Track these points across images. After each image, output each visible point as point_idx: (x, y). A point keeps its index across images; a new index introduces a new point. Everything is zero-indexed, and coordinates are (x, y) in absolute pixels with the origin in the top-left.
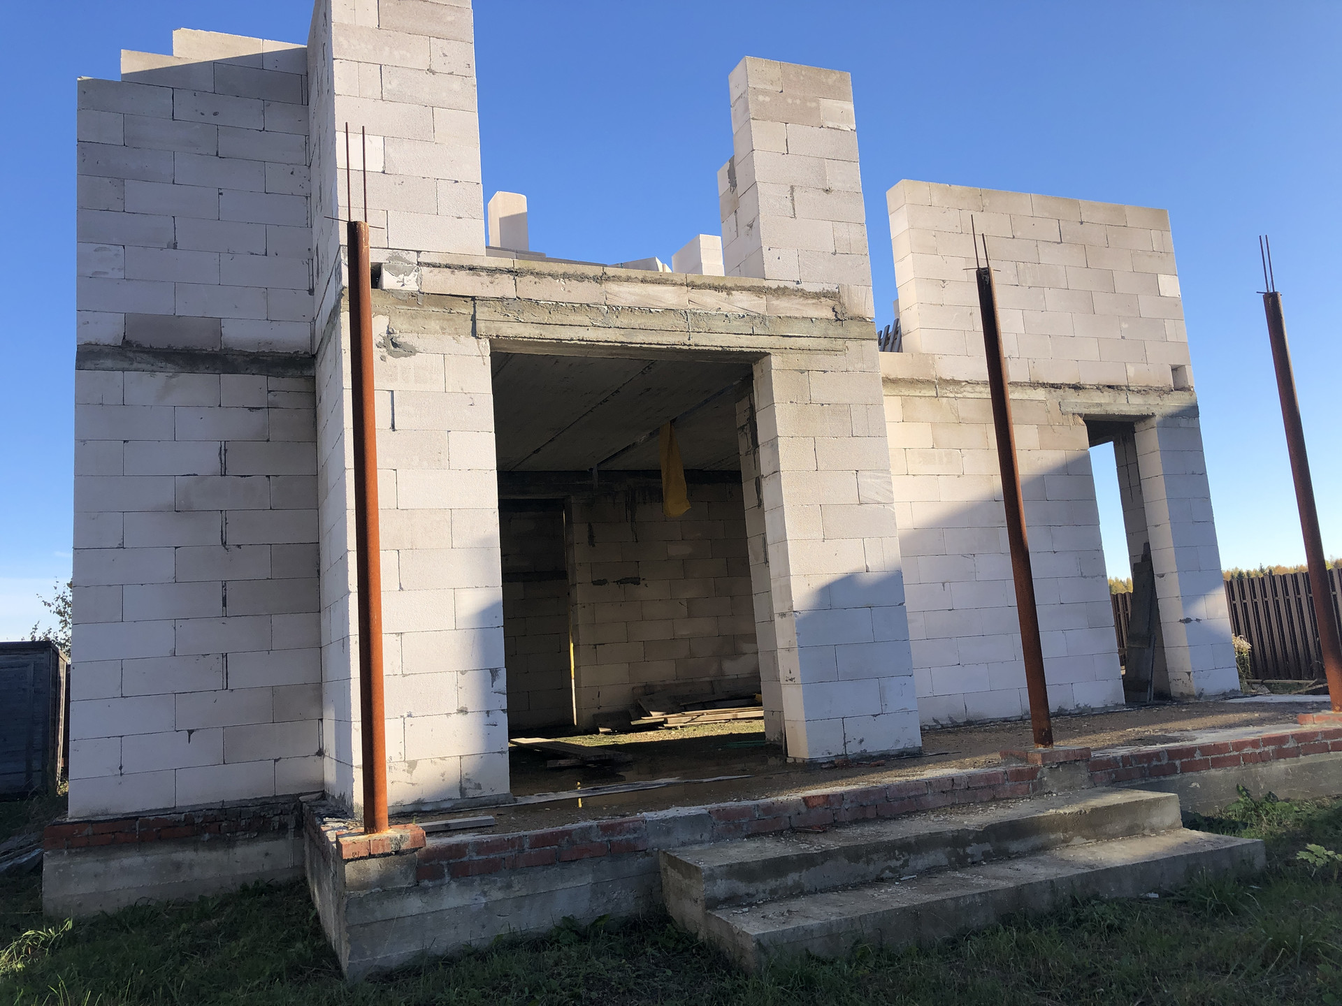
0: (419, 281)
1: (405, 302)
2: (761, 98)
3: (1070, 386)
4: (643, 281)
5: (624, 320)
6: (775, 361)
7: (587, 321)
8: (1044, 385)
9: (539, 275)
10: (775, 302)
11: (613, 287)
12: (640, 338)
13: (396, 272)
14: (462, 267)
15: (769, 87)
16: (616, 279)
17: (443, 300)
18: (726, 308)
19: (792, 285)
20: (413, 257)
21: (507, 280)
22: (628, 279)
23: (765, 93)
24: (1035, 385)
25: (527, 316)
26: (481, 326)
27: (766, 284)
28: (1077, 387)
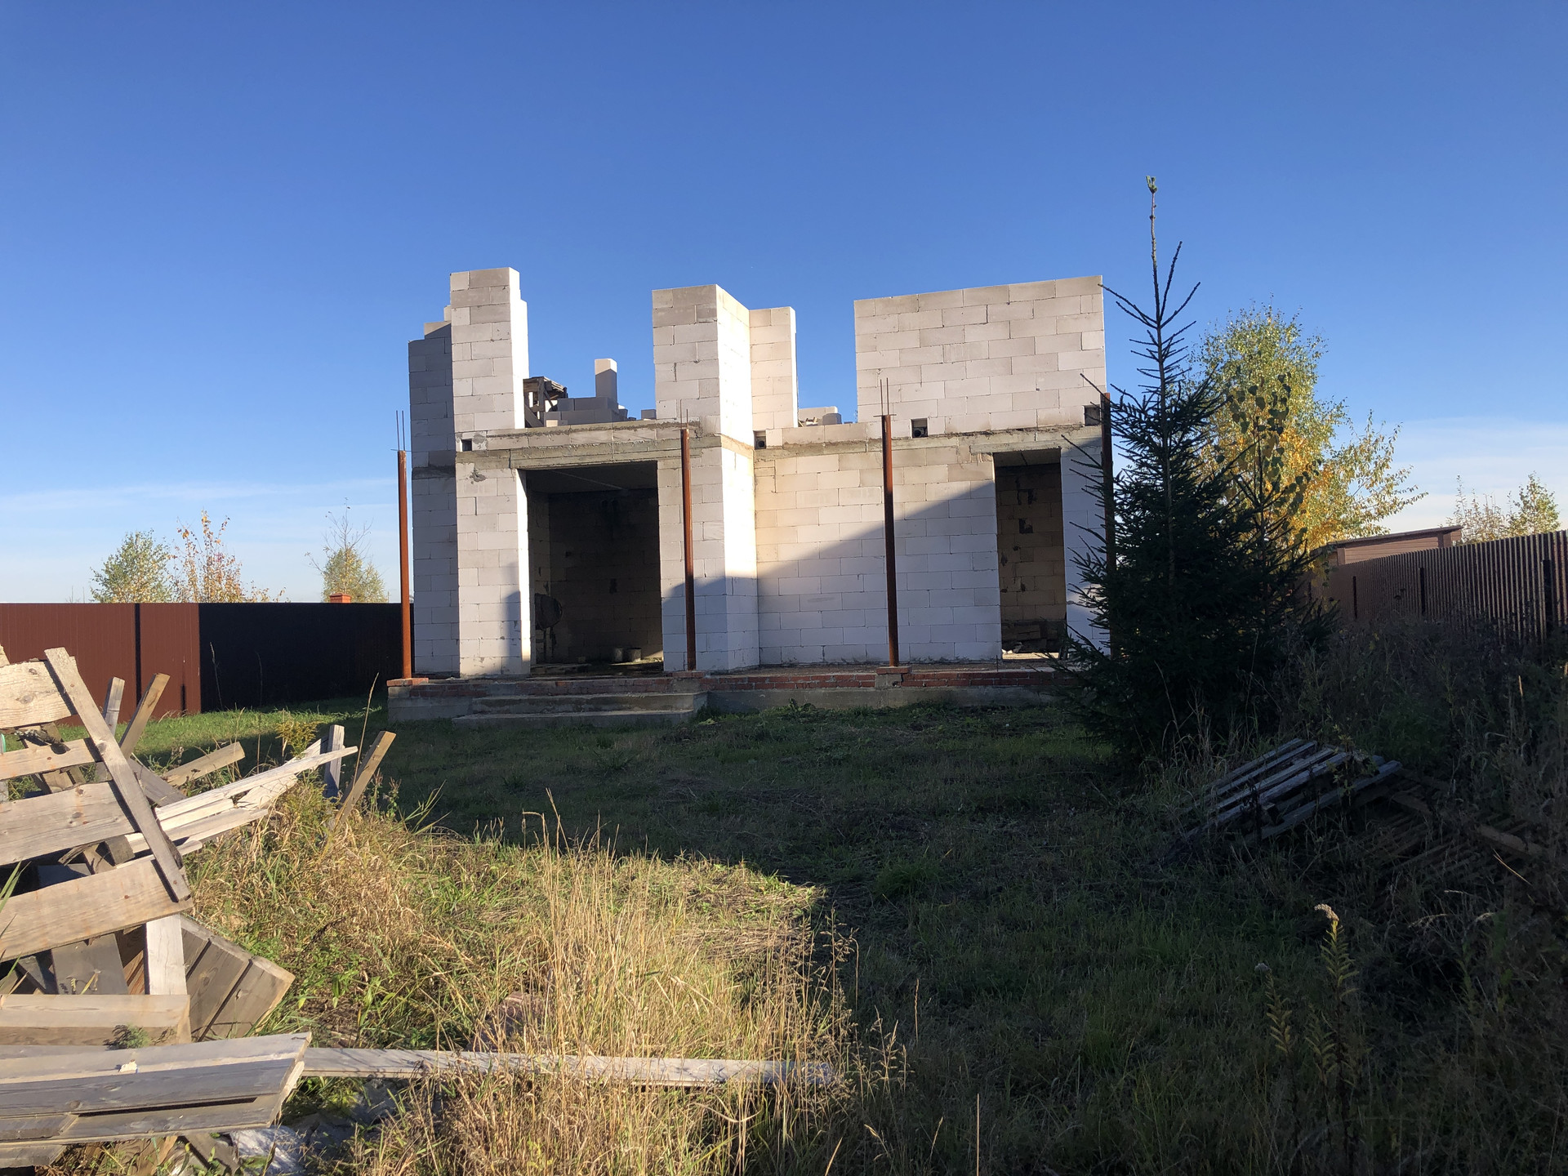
0: (487, 446)
1: (481, 456)
2: (660, 314)
3: (981, 433)
4: (590, 430)
5: (579, 452)
6: (660, 465)
7: (561, 455)
8: (957, 435)
9: (539, 434)
10: (661, 432)
11: (574, 435)
12: (588, 461)
13: (477, 442)
14: (504, 436)
15: (665, 306)
16: (575, 431)
17: (496, 453)
18: (634, 439)
19: (672, 421)
20: (484, 434)
21: (525, 438)
22: (583, 430)
23: (662, 310)
24: (950, 435)
25: (533, 456)
26: (512, 462)
27: (656, 422)
28: (986, 433)
